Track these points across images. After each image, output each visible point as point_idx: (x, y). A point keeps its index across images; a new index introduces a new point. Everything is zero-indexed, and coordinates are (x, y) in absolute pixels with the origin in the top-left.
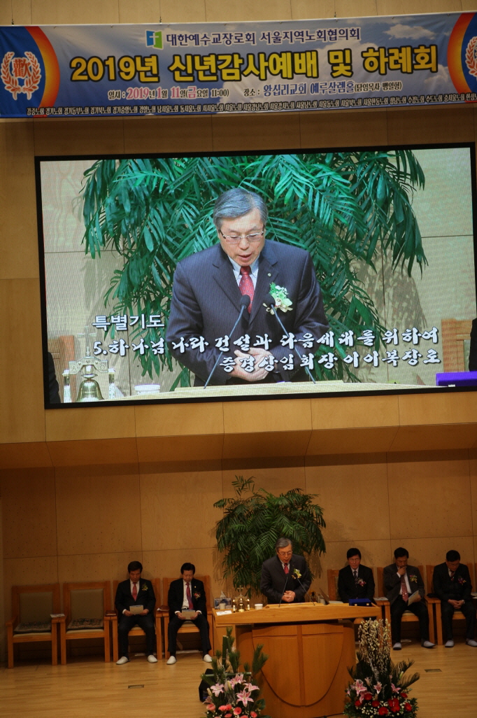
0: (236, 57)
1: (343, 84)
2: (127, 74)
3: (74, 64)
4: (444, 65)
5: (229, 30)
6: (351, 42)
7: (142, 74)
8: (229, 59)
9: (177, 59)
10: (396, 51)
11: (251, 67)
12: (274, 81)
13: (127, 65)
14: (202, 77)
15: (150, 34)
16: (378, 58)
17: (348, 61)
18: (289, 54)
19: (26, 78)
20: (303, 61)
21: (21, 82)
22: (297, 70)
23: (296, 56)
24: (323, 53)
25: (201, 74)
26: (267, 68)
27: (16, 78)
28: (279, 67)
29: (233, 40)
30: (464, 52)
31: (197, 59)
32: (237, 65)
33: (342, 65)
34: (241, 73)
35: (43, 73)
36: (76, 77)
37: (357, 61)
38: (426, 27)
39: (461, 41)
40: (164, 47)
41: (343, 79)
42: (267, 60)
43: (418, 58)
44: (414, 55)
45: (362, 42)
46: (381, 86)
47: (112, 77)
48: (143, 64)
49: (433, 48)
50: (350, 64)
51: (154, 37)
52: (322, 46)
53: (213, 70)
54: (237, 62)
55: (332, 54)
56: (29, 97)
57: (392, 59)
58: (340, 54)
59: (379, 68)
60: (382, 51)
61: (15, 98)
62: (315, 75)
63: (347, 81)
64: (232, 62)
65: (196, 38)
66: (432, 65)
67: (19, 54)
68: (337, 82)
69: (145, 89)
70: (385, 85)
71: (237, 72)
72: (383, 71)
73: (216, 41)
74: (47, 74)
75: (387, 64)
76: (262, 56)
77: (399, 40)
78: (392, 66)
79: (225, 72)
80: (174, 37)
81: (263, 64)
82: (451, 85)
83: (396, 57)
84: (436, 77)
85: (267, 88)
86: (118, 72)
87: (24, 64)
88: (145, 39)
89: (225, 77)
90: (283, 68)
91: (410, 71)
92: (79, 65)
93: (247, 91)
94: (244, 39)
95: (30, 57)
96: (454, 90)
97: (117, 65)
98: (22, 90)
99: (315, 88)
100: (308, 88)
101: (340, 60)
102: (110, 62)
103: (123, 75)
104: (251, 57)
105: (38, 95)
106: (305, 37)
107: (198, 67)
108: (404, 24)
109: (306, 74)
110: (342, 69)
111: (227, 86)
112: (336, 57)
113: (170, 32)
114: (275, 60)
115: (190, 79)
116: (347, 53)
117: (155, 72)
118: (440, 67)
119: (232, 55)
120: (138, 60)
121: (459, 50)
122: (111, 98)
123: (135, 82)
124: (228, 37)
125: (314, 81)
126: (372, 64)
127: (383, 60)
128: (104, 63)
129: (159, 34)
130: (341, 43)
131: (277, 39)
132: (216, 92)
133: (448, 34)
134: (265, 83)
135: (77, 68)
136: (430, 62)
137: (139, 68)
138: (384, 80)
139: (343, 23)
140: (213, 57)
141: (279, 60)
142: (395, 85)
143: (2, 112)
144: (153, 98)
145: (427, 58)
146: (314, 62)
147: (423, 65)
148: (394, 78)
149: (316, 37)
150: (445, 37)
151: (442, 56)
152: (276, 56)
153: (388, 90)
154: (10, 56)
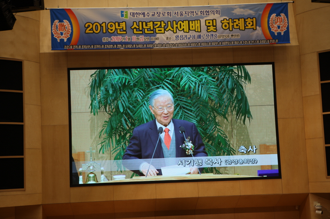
1: (212, 35)
2: (112, 30)
3: (86, 26)
4: (260, 27)
5: (160, 10)
6: (216, 16)
7: (119, 30)
8: (159, 23)
9: (135, 23)
10: (237, 20)
11: (169, 27)
12: (180, 33)
13: (111, 26)
14: (146, 32)
15: (122, 12)
16: (229, 23)
17: (215, 25)
18: (187, 22)
19: (64, 32)
20: (193, 25)
21: (62, 34)
22: (191, 28)
23: (191, 22)
24: (203, 21)
25: (146, 30)
26: (177, 27)
27: (59, 32)
28: (182, 27)
29: (161, 15)
30: (268, 21)
31: (144, 23)
33: (212, 27)
34: (165, 30)
35: (72, 30)
36: (87, 31)
37: (219, 24)
38: (251, 9)
39: (267, 16)
40: (129, 18)
41: (212, 33)
42: (177, 24)
43: (247, 23)
44: (245, 22)
45: (221, 16)
46: (230, 36)
47: (104, 31)
48: (119, 26)
49: (254, 19)
50: (216, 26)
51: (124, 13)
52: (203, 18)
53: (152, 29)
54: (163, 25)
55: (207, 22)
56: (65, 41)
57: (235, 24)
58: (211, 22)
59: (229, 28)
60: (230, 20)
61: (59, 41)
62: (199, 31)
63: (214, 34)
64: (161, 25)
65: (144, 14)
66: (254, 27)
67: (61, 21)
68: (209, 34)
69: (120, 37)
70: (232, 35)
71: (163, 29)
72: (231, 29)
73: (153, 15)
74: (74, 30)
75: (233, 26)
76: (174, 22)
77: (238, 15)
78: (235, 27)
79: (157, 29)
80: (133, 14)
81: (175, 26)
82: (263, 36)
83: (237, 23)
84: (256, 32)
85: (177, 37)
86: (107, 29)
87: (63, 26)
88: (120, 14)
89: (157, 32)
90: (185, 27)
91: (243, 29)
92: (89, 26)
93: (167, 38)
94: (166, 14)
95: (66, 23)
96: (264, 38)
97: (107, 26)
98: (62, 37)
99: (199, 37)
100: (196, 37)
101: (211, 24)
102: (104, 25)
103: (109, 30)
104: (169, 23)
105: (69, 40)
106: (195, 14)
107: (144, 27)
108: (240, 8)
109: (195, 30)
110: (212, 28)
111: (158, 36)
112: (209, 23)
113: (132, 11)
114: (180, 24)
115: (141, 32)
116: (214, 21)
117: (124, 29)
118: (258, 27)
119: (161, 22)
120: (117, 24)
121: (266, 20)
122: (103, 41)
123: (115, 34)
124: (159, 14)
125: (198, 34)
126: (226, 26)
127: (231, 24)
128: (100, 25)
129: (127, 12)
130: (211, 17)
131: (182, 15)
132: (153, 38)
133: (261, 13)
134: (176, 34)
135: (88, 27)
136: (253, 25)
137: (117, 27)
138: (232, 33)
139: (212, 7)
140: (152, 23)
141: (182, 24)
142: (237, 36)
143: (52, 48)
144: (124, 41)
145: (251, 23)
146: (199, 25)
147: (249, 26)
148: (236, 32)
149: (199, 14)
150: (260, 14)
151: (259, 23)
152: (181, 22)
153: (233, 38)
154: (57, 22)
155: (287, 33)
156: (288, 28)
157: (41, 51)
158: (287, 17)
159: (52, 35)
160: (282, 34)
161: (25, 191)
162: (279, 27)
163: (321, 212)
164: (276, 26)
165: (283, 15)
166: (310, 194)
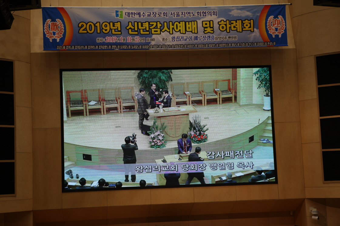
0: (158, 23)
1: (209, 37)
2: (106, 30)
3: (80, 25)
4: (257, 29)
5: (155, 11)
6: (213, 17)
7: (113, 31)
8: (155, 24)
9: (130, 23)
10: (234, 22)
11: (166, 28)
12: (177, 35)
13: (106, 26)
14: (142, 32)
15: (117, 12)
16: (226, 25)
17: (212, 26)
18: (184, 23)
19: (57, 32)
20: (190, 26)
21: (54, 34)
22: (188, 30)
23: (187, 23)
24: (199, 22)
26: (173, 28)
27: (52, 32)
28: (179, 28)
29: (157, 15)
30: (266, 23)
31: (140, 24)
32: (159, 27)
33: (209, 28)
34: (161, 31)
35: (65, 29)
36: (81, 31)
37: (216, 26)
38: (248, 11)
39: (265, 18)
40: (124, 18)
41: (209, 34)
42: (173, 25)
43: (245, 25)
44: (243, 24)
45: (218, 18)
46: (227, 38)
47: (99, 31)
48: (114, 26)
49: (252, 21)
50: (213, 28)
51: (119, 13)
52: (199, 19)
53: (148, 29)
54: (159, 25)
55: (204, 23)
56: (58, 41)
57: (232, 25)
58: (208, 23)
59: (226, 29)
60: (228, 21)
61: (51, 41)
62: (196, 32)
63: (211, 35)
64: (157, 25)
65: (139, 14)
66: (252, 29)
67: (53, 20)
68: (207, 35)
69: (115, 37)
70: (229, 37)
71: (159, 30)
72: (228, 31)
73: (149, 15)
74: (67, 30)
75: (230, 28)
76: (171, 23)
77: (236, 17)
78: (233, 29)
79: (153, 30)
80: (129, 13)
81: (171, 27)
82: (261, 38)
83: (234, 25)
84: (254, 34)
85: (173, 38)
86: (101, 29)
87: (56, 25)
88: (115, 14)
89: (153, 32)
90: (181, 28)
91: (241, 31)
92: (82, 26)
93: (163, 39)
94: (162, 15)
95: (58, 22)
96: (261, 40)
97: (101, 26)
98: (54, 37)
99: (196, 38)
100: (193, 38)
101: (208, 25)
102: (98, 25)
103: (104, 31)
104: (165, 23)
105: (62, 40)
106: (191, 15)
107: (140, 27)
108: (238, 9)
109: (192, 31)
110: (209, 30)
111: (154, 36)
112: (206, 24)
113: (127, 11)
114: (177, 25)
115: (137, 33)
116: (211, 22)
117: (119, 29)
118: (255, 29)
119: (157, 22)
120: (111, 24)
121: (264, 22)
122: (98, 42)
123: (110, 34)
124: (155, 14)
125: (196, 35)
126: (223, 27)
127: (228, 26)
128: (95, 25)
129: (122, 12)
130: (208, 18)
131: (178, 15)
132: (148, 39)
133: (259, 14)
134: (172, 36)
136: (250, 27)
137: (112, 27)
138: (229, 35)
139: (209, 8)
140: (147, 23)
141: (179, 25)
142: (234, 37)
143: (44, 48)
144: (118, 41)
145: (249, 25)
146: (195, 26)
147: (247, 28)
148: (233, 34)
149: (196, 15)
150: (257, 16)
151: (256, 24)
152: (177, 23)
153: (231, 40)
154: (49, 21)
155: (285, 35)
156: (285, 30)
157: (32, 52)
158: (285, 20)
159: (44, 35)
160: (280, 36)
161: (15, 196)
162: (276, 29)
163: (317, 217)
164: (274, 28)
165: (280, 17)
166: (306, 200)
